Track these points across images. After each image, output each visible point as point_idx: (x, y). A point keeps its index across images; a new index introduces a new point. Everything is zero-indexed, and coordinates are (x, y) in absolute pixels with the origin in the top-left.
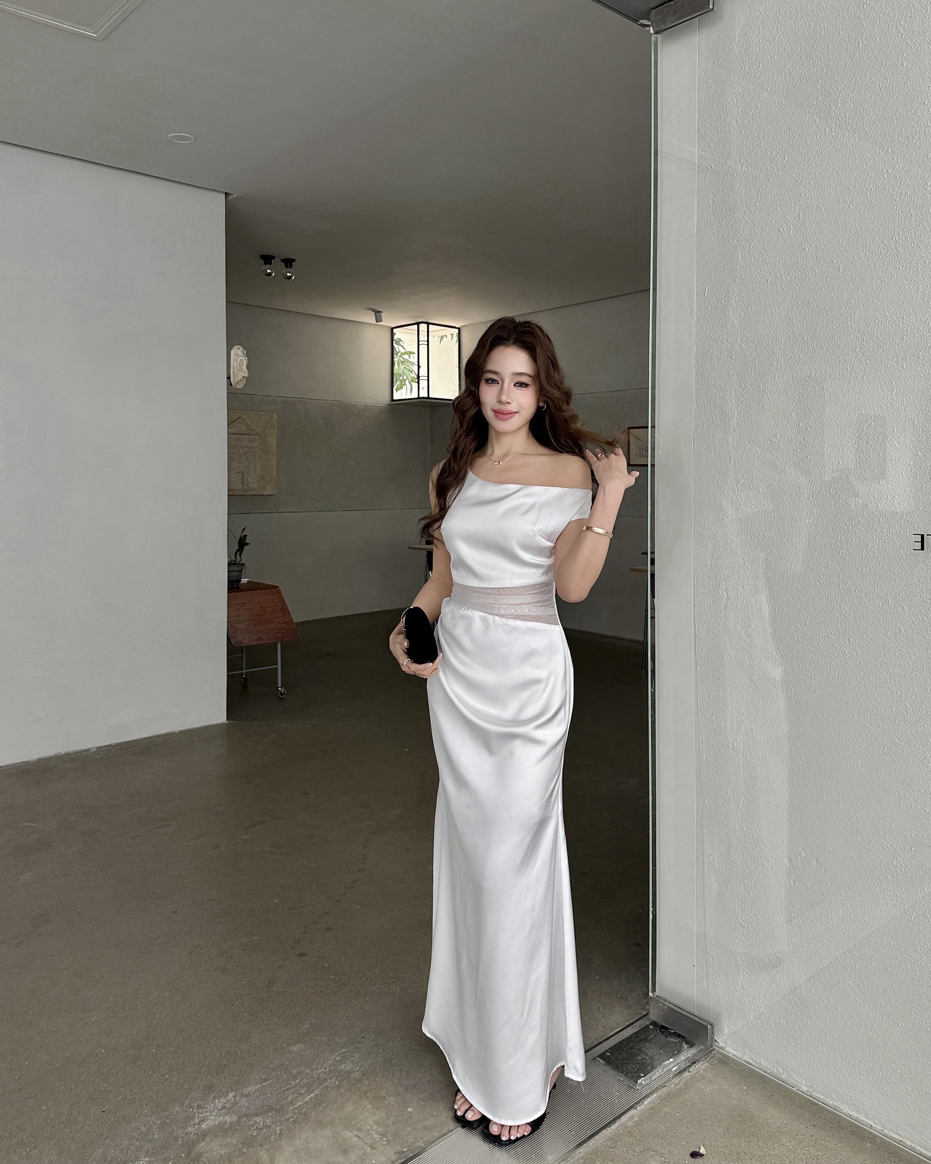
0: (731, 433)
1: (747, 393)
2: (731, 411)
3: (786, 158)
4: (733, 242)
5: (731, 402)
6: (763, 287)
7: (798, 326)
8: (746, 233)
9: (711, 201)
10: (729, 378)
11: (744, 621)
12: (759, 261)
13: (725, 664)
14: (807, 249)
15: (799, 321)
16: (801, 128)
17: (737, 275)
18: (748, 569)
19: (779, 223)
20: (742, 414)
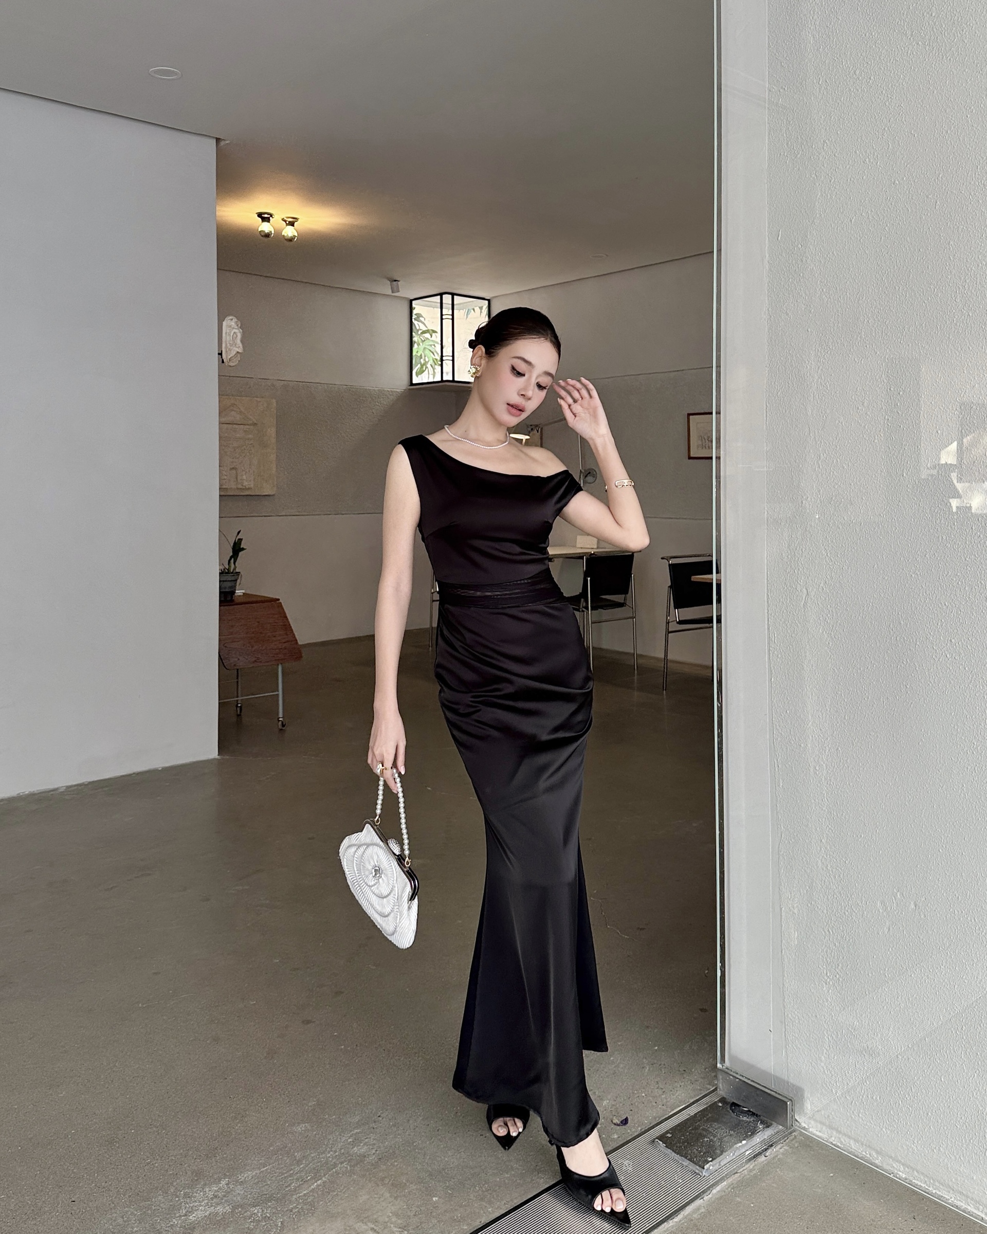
0: (810, 401)
1: (829, 352)
2: (810, 375)
3: (872, 78)
4: (811, 176)
5: (810, 364)
6: (846, 228)
7: (888, 274)
8: (825, 166)
9: (785, 129)
10: (807, 337)
11: (827, 622)
12: (841, 198)
13: (805, 673)
14: (897, 182)
15: (889, 268)
16: (890, 43)
17: (816, 215)
18: (832, 561)
19: (864, 154)
20: (823, 378)
